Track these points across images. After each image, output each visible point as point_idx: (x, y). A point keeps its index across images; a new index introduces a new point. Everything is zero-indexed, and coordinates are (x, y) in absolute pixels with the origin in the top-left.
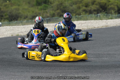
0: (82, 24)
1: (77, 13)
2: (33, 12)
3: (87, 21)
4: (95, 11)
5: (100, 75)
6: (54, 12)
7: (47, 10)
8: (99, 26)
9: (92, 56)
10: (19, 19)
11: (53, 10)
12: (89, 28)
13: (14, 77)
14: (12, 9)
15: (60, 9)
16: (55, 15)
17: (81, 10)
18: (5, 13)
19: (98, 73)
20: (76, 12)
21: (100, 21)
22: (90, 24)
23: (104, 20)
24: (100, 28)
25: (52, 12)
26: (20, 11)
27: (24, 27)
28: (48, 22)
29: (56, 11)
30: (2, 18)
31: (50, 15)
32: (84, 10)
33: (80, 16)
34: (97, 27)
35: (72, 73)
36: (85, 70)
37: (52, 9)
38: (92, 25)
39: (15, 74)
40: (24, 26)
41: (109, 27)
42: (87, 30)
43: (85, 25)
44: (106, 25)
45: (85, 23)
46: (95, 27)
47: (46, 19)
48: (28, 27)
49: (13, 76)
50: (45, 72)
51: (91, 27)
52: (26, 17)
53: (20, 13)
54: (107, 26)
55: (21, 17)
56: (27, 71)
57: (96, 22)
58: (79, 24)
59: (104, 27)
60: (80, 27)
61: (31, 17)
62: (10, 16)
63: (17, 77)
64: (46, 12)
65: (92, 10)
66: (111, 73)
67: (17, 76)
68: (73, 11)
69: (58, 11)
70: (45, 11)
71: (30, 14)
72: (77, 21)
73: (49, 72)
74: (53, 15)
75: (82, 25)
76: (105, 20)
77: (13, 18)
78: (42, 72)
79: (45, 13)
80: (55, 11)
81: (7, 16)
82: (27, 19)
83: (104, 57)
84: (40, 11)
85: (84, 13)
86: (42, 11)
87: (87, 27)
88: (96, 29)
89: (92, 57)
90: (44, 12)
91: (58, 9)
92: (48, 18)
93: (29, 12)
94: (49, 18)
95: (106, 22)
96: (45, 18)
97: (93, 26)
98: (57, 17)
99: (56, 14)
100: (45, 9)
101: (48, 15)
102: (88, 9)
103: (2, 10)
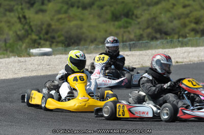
0: (190, 52)
1: (181, 34)
2: (106, 31)
3: (198, 48)
6: (141, 32)
7: (129, 29)
10: (82, 43)
11: (140, 28)
12: (202, 60)
14: (69, 26)
15: (153, 27)
16: (143, 37)
17: (187, 30)
18: (59, 33)
20: (179, 32)
22: (202, 53)
25: (138, 32)
26: (84, 30)
27: (90, 57)
28: (132, 49)
29: (146, 31)
30: (54, 40)
31: (135, 36)
32: (193, 30)
33: (185, 40)
37: (138, 26)
40: (91, 55)
42: (197, 63)
43: (195, 54)
47: (128, 43)
52: (93, 41)
53: (83, 33)
55: (85, 40)
58: (185, 52)
60: (185, 58)
62: (66, 38)
64: (129, 32)
68: (173, 30)
69: (149, 30)
70: (125, 30)
72: (181, 48)
74: (140, 37)
75: (190, 55)
77: (73, 41)
79: (127, 34)
80: (144, 30)
81: (62, 38)
82: (96, 43)
84: (117, 31)
85: (192, 33)
86: (122, 30)
87: (198, 58)
90: (124, 32)
91: (148, 27)
92: (132, 43)
93: (99, 31)
94: (134, 42)
96: (126, 41)
99: (145, 35)
100: (127, 27)
101: (132, 36)
102: (200, 28)
103: (53, 27)
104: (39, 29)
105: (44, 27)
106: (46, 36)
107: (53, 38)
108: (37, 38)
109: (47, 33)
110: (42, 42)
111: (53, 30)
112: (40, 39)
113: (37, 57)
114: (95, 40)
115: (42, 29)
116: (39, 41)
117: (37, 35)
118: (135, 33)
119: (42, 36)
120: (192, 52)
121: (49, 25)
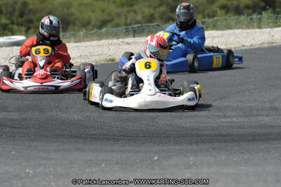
0: (214, 37)
1: (206, 13)
2: (103, 11)
4: (248, 7)
5: (247, 156)
6: (152, 11)
7: (135, 7)
8: (253, 42)
9: (233, 114)
10: (71, 27)
11: (150, 6)
13: (45, 162)
14: (53, 4)
15: (167, 5)
16: (154, 19)
17: (215, 7)
19: (243, 153)
20: (204, 11)
21: (258, 30)
22: (232, 39)
23: (267, 28)
24: (256, 47)
25: (148, 11)
26: (73, 10)
27: (77, 46)
28: (136, 35)
29: (157, 10)
30: (31, 25)
31: (143, 17)
32: (224, 7)
34: (250, 44)
35: (182, 153)
36: (214, 146)
37: (147, 3)
38: (238, 40)
39: (49, 156)
40: (78, 44)
41: (278, 44)
43: (222, 40)
44: (271, 40)
45: (222, 35)
46: (244, 46)
47: (131, 27)
48: (86, 47)
49: (44, 159)
50: (120, 151)
51: (236, 46)
52: (86, 24)
53: (72, 14)
54: (273, 43)
55: (74, 24)
56: (77, 150)
57: (247, 33)
58: (208, 38)
59: (266, 46)
61: (98, 24)
63: (52, 164)
64: (135, 12)
65: (242, 6)
66: (273, 152)
67: (54, 159)
69: (163, 9)
70: (130, 8)
71: (95, 17)
73: (130, 152)
74: (151, 19)
75: (214, 41)
76: (268, 30)
78: (112, 151)
79: (132, 13)
80: (155, 8)
82: (89, 27)
83: (262, 115)
84: (119, 10)
85: (223, 11)
86: (126, 9)
87: (226, 45)
88: (246, 50)
89: (235, 116)
90: (129, 12)
91: (160, 5)
93: (93, 11)
94: (139, 25)
95: (269, 32)
97: (240, 43)
98: (156, 24)
99: (157, 16)
100: (132, 5)
101: (139, 18)
102: (232, 5)
103: (31, 7)
104: (10, 9)
105: (18, 7)
106: (20, 20)
107: (31, 21)
108: (8, 22)
109: (21, 15)
110: (15, 27)
111: (30, 11)
112: (13, 23)
113: (5, 48)
114: (89, 23)
115: (14, 10)
116: (11, 26)
117: (8, 19)
118: (143, 13)
119: (14, 19)
120: (218, 37)
121: (25, 4)
